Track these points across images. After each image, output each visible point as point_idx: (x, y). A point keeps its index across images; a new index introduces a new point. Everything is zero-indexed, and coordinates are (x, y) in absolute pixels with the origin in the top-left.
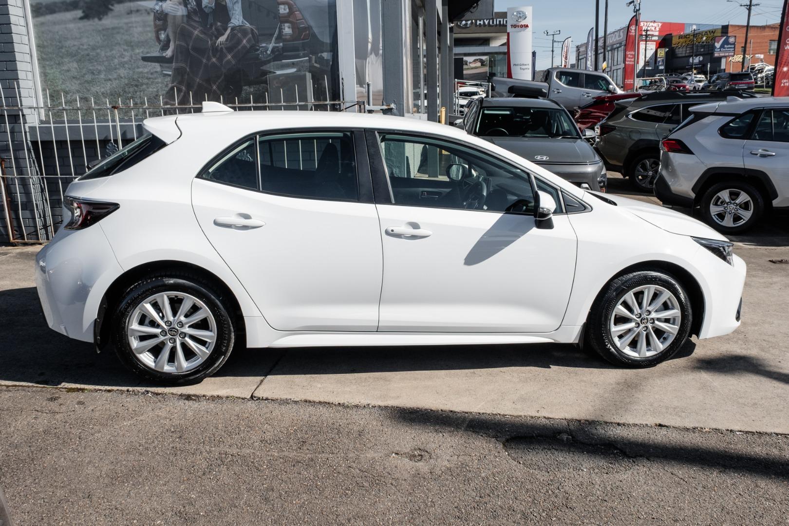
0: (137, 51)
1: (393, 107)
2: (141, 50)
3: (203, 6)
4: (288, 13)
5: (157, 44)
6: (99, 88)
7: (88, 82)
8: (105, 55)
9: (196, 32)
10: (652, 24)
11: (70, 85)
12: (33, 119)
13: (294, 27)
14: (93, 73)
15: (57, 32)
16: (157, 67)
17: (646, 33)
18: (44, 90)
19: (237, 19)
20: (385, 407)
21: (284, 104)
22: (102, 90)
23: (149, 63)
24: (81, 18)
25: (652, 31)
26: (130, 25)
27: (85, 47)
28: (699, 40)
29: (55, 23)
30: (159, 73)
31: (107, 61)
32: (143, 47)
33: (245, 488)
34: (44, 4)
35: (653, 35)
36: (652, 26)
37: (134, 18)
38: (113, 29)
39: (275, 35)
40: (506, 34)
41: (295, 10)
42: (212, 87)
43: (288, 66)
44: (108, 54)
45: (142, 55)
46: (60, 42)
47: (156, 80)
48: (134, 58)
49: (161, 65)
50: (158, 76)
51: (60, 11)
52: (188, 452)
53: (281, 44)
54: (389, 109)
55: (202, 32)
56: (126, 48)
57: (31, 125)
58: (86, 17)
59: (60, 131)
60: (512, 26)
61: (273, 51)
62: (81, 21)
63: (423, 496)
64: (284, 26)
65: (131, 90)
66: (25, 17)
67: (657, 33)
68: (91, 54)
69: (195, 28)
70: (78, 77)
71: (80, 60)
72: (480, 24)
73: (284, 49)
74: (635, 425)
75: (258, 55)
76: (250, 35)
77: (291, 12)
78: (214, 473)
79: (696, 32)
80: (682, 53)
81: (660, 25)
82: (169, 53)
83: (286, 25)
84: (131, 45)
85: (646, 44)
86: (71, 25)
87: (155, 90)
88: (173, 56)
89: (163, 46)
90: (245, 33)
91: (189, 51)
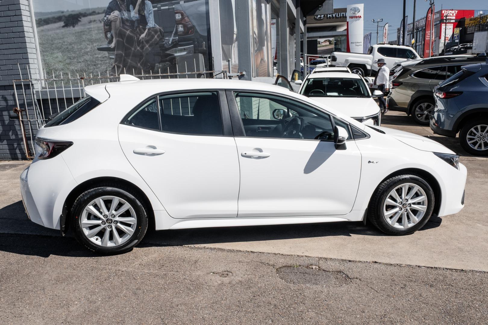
0: (95, 45)
1: (245, 74)
2: (97, 44)
3: (132, 16)
4: (181, 18)
5: (106, 40)
6: (74, 67)
7: (67, 64)
8: (77, 48)
9: (128, 32)
10: (451, 11)
11: (58, 66)
12: (38, 87)
13: (185, 26)
14: (70, 59)
15: (50, 35)
16: (106, 53)
17: (446, 18)
18: (43, 69)
19: (151, 23)
21: (179, 74)
22: (76, 68)
23: (102, 52)
24: (63, 27)
25: (451, 16)
26: (90, 29)
27: (66, 43)
28: (484, 21)
29: (48, 30)
30: (107, 57)
31: (78, 51)
32: (98, 42)
33: (125, 287)
34: (43, 19)
35: (451, 19)
36: (451, 13)
37: (93, 25)
38: (81, 32)
39: (173, 32)
40: (346, 23)
41: (185, 16)
42: (138, 65)
43: (181, 51)
44: (79, 47)
45: (97, 47)
46: (52, 41)
47: (106, 62)
48: (93, 49)
49: (108, 53)
50: (107, 59)
51: (52, 23)
53: (177, 38)
54: (241, 75)
55: (131, 32)
56: (89, 43)
57: (37, 90)
58: (66, 25)
59: (52, 93)
60: (350, 17)
61: (172, 43)
62: (63, 28)
64: (179, 26)
65: (92, 68)
66: (32, 27)
67: (454, 18)
68: (69, 47)
69: (127, 30)
70: (62, 61)
71: (63, 51)
72: (330, 17)
73: (179, 41)
75: (164, 44)
76: (159, 33)
77: (183, 18)
79: (482, 16)
80: (472, 31)
81: (456, 12)
82: (113, 45)
83: (180, 26)
84: (91, 41)
85: (446, 25)
86: (58, 31)
87: (105, 67)
88: (115, 47)
89: (109, 41)
90: (156, 31)
91: (124, 44)
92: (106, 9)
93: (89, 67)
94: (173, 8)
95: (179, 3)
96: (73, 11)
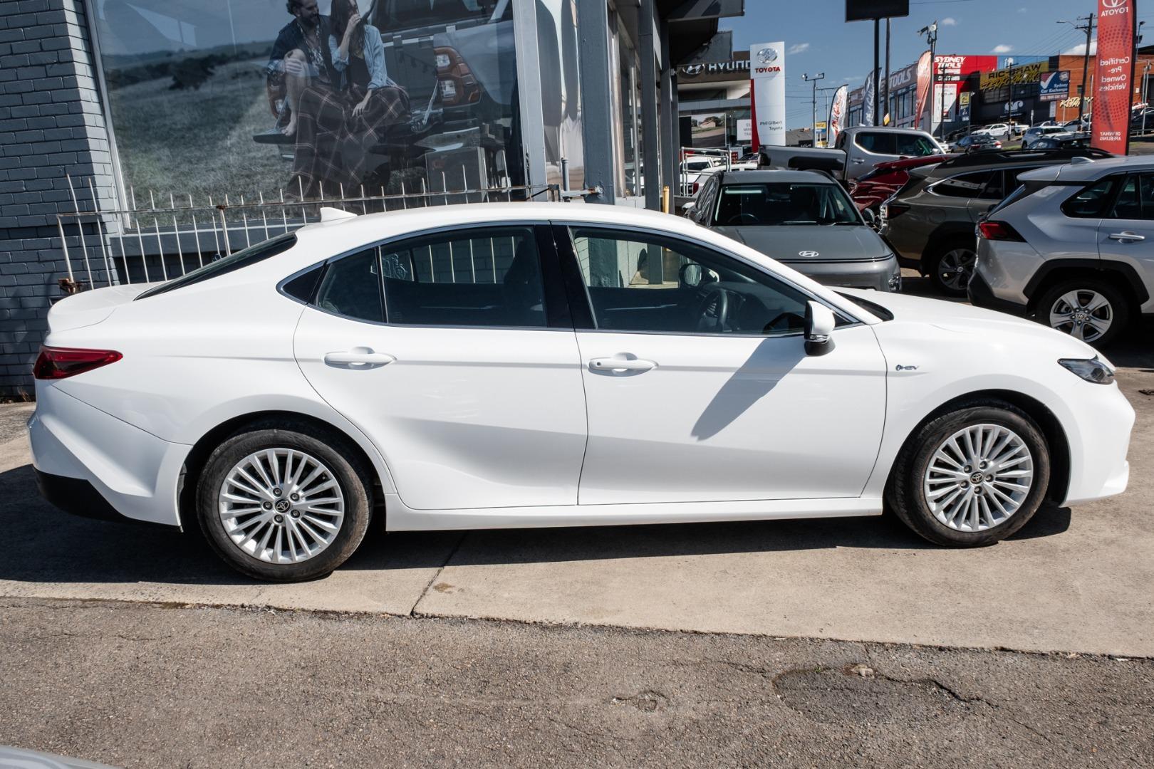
0: (247, 129)
1: (599, 191)
2: (252, 128)
3: (333, 62)
4: (449, 66)
5: (273, 117)
6: (198, 181)
7: (183, 174)
8: (206, 137)
9: (325, 99)
10: (951, 59)
11: (160, 180)
12: (116, 228)
13: (458, 85)
14: (190, 162)
15: (142, 108)
16: (274, 149)
17: (944, 71)
18: (127, 188)
19: (380, 77)
20: (600, 626)
21: (448, 193)
22: (204, 184)
23: (264, 145)
24: (172, 88)
25: (952, 68)
26: (236, 93)
27: (179, 127)
28: (1018, 79)
29: (138, 97)
30: (278, 158)
31: (208, 144)
32: (255, 123)
33: (404, 753)
34: (123, 71)
35: (953, 75)
36: (952, 62)
37: (241, 84)
38: (214, 99)
39: (432, 98)
40: (750, 81)
41: (458, 60)
42: (349, 174)
43: (451, 140)
44: (209, 135)
45: (253, 134)
46: (146, 121)
47: (274, 168)
48: (243, 139)
49: (279, 147)
50: (277, 161)
51: (144, 80)
52: (324, 698)
53: (441, 110)
54: (592, 194)
55: (332, 97)
57: (113, 236)
58: (178, 86)
59: (149, 242)
60: (757, 69)
61: (430, 120)
62: (172, 92)
63: (659, 765)
64: (444, 84)
65: (242, 182)
66: (99, 90)
67: (958, 72)
68: (187, 135)
69: (323, 93)
70: (172, 168)
71: (173, 145)
72: (713, 69)
73: (447, 116)
74: (965, 650)
75: (410, 126)
76: (399, 100)
77: (454, 64)
78: (361, 730)
79: (1013, 68)
80: (994, 98)
81: (962, 59)
82: (289, 129)
83: (447, 82)
85: (943, 87)
86: (159, 98)
87: (273, 181)
88: (295, 133)
89: (282, 120)
90: (390, 95)
91: (317, 125)
92: (273, 46)
93: (236, 181)
94: (431, 43)
95: (444, 30)
96: (194, 51)
